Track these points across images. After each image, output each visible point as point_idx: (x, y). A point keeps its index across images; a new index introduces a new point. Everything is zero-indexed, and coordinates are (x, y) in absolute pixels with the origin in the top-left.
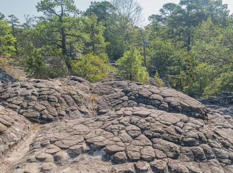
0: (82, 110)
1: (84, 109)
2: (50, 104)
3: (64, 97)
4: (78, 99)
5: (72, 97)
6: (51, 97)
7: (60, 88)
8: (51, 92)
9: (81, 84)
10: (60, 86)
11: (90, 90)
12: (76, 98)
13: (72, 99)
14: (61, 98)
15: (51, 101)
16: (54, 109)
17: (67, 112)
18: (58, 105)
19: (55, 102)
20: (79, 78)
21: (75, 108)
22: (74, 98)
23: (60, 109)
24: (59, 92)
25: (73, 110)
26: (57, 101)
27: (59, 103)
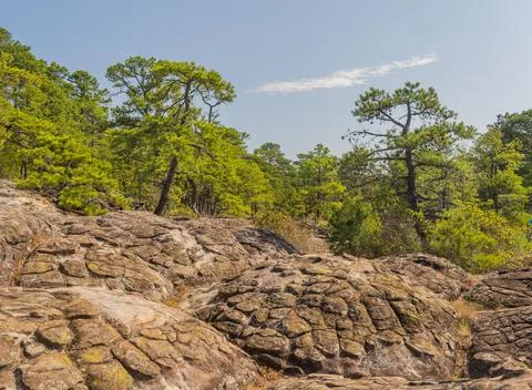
0: (418, 347)
1: (423, 343)
2: (325, 319)
3: (366, 304)
4: (410, 313)
5: (391, 305)
6: (330, 299)
7: (364, 278)
8: (335, 287)
9: (439, 275)
10: (366, 272)
11: (462, 290)
12: (403, 311)
13: (389, 312)
14: (360, 307)
15: (329, 312)
16: (332, 335)
17: (368, 347)
18: (348, 323)
19: (340, 314)
20: (435, 259)
21: (395, 338)
22: (396, 310)
23: (351, 335)
24: (357, 288)
25: (388, 344)
26: (345, 313)
27: (351, 318)
